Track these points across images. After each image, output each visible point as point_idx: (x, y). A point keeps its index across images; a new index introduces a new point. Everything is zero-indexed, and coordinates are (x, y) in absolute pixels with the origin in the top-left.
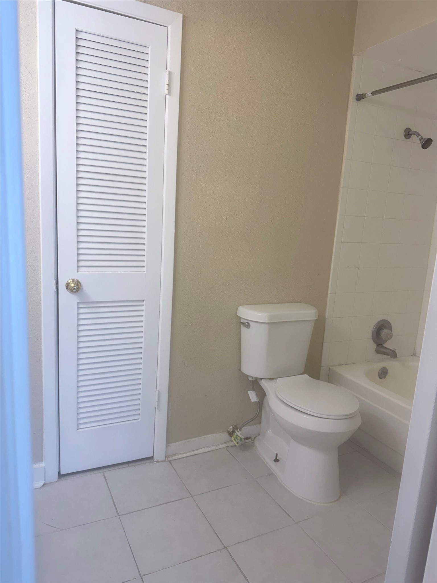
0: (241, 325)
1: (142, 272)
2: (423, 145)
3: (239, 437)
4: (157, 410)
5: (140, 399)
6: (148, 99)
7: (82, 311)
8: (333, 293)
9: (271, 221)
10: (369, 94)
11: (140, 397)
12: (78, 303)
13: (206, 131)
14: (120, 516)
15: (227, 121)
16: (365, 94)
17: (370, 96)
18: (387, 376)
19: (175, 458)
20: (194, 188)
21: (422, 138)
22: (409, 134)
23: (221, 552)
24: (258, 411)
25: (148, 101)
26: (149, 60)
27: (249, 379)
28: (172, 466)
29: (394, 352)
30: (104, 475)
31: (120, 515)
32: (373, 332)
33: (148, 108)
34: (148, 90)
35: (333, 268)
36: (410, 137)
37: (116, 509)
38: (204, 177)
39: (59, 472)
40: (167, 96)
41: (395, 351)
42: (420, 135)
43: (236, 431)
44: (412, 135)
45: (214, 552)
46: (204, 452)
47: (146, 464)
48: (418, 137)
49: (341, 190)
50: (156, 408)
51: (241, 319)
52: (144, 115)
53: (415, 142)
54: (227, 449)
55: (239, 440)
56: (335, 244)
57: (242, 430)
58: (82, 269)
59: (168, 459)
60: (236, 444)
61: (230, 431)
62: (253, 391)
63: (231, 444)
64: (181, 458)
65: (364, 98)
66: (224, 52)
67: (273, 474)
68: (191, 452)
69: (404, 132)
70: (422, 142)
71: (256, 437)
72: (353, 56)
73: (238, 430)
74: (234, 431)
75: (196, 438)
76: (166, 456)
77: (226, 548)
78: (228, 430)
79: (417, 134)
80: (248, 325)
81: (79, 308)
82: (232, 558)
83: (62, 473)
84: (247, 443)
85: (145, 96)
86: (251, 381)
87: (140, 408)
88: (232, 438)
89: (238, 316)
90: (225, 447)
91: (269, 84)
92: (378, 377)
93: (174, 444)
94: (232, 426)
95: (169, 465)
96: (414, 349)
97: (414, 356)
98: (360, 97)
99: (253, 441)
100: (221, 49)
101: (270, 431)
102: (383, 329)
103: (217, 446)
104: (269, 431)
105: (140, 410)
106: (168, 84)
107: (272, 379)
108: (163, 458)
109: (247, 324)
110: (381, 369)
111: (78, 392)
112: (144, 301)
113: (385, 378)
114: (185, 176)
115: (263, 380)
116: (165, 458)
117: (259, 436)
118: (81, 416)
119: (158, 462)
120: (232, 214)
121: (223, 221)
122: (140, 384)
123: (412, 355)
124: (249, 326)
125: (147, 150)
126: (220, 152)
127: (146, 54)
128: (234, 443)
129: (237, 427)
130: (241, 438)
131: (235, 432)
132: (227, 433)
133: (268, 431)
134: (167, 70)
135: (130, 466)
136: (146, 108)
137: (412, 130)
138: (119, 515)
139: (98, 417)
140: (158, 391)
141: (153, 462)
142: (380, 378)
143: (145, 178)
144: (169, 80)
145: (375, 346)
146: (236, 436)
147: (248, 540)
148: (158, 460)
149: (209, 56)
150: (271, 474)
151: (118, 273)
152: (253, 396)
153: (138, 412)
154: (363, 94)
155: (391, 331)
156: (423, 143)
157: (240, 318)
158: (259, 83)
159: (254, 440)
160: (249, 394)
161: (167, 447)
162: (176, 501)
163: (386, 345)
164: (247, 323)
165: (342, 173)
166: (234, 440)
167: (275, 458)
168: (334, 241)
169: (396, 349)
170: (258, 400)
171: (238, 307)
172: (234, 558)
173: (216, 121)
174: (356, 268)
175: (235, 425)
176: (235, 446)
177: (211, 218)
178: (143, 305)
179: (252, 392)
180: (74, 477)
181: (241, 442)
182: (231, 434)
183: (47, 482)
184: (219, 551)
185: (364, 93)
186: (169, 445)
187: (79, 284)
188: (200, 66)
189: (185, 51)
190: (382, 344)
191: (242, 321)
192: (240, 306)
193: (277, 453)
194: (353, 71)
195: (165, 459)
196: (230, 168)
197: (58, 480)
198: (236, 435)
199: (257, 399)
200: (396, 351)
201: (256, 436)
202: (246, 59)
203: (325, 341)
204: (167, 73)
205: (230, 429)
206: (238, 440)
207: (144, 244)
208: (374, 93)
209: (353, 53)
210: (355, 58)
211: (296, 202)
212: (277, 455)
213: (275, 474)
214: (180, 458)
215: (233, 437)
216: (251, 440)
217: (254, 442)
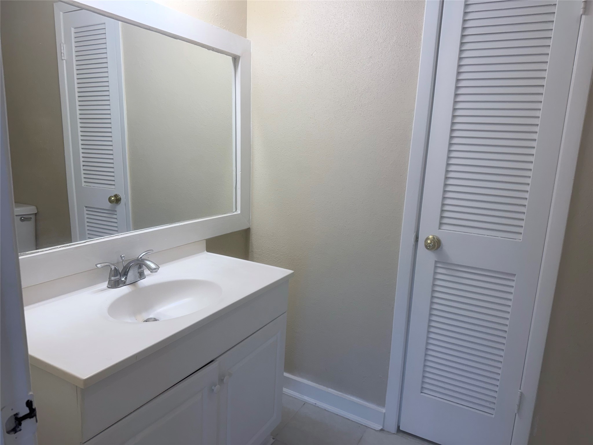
1: (518, 239)
5: (496, 392)
6: (553, 27)
7: (439, 270)
11: (497, 389)
12: (436, 261)
34: (554, 16)
39: (398, 426)
40: (583, 17)
52: (545, 48)
58: (444, 227)
81: (436, 267)
83: (401, 429)
85: (550, 24)
105: (496, 405)
112: (515, 275)
118: (427, 380)
122: (499, 374)
136: (550, 39)
139: (444, 389)
140: (521, 392)
143: (538, 125)
153: (492, 406)
178: (514, 280)
183: (385, 429)
187: (439, 243)
197: (396, 433)
207: (525, 206)
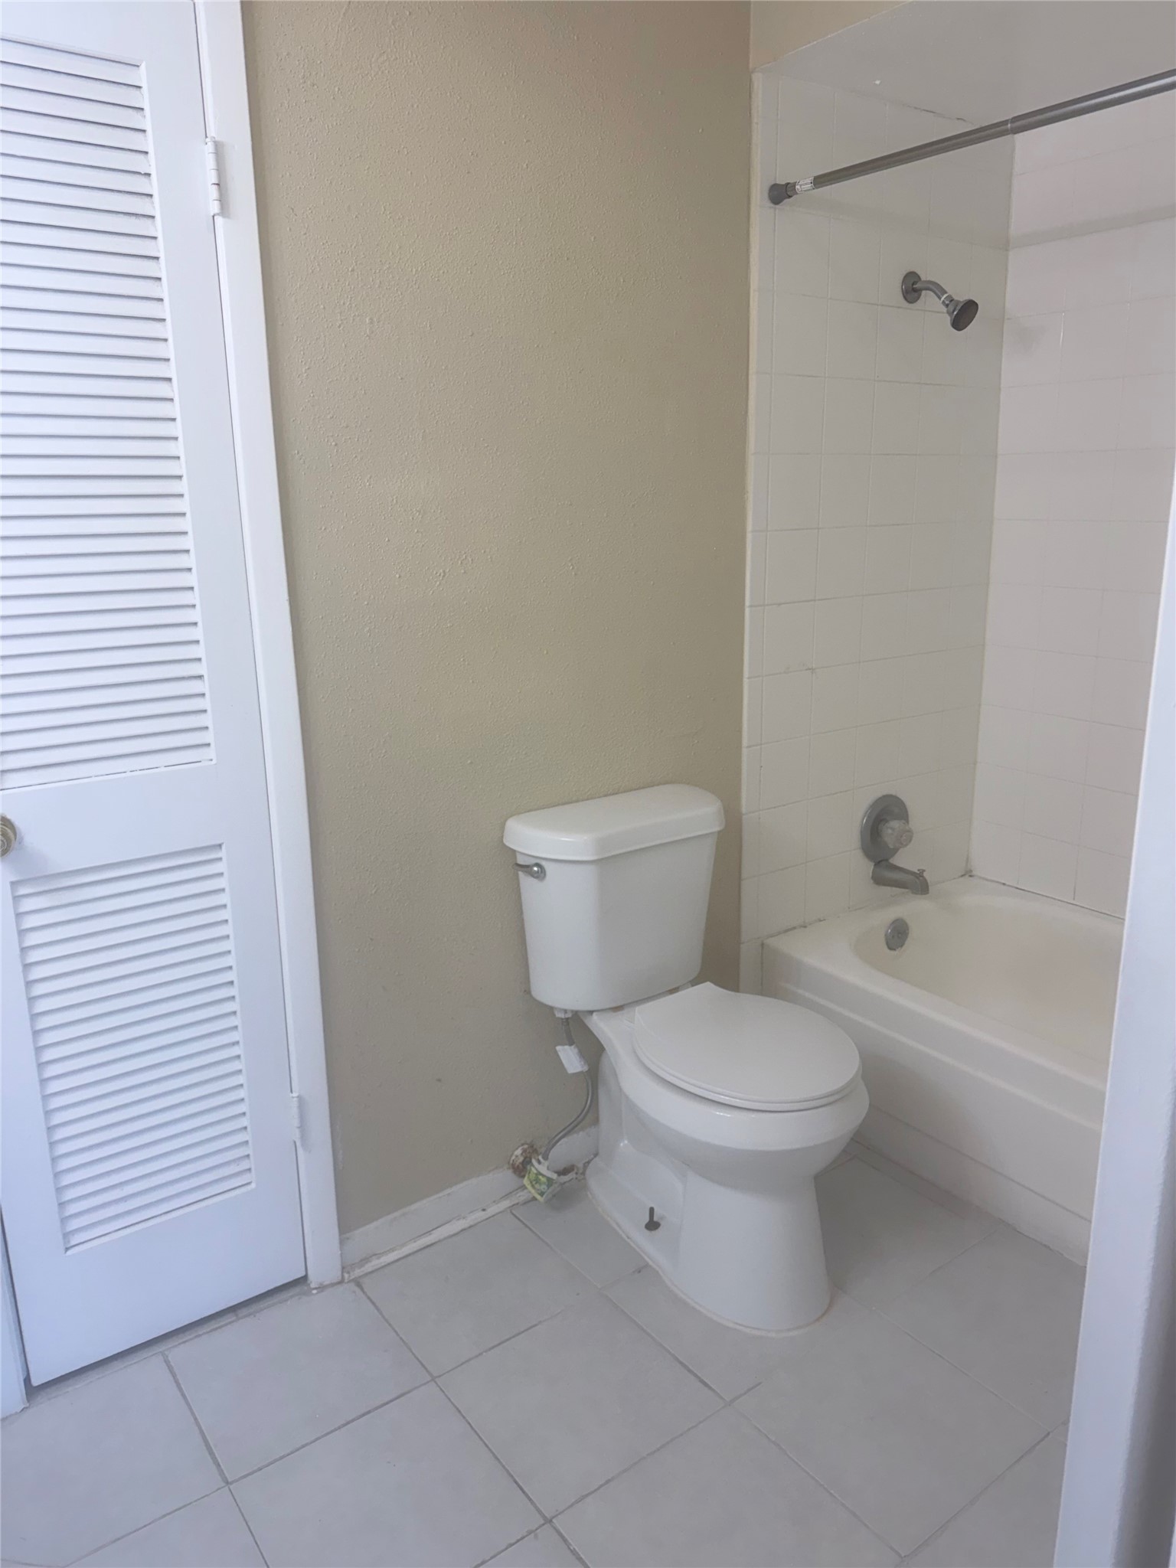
0: (520, 873)
1: (205, 760)
2: (954, 321)
3: (543, 1176)
4: (300, 1151)
5: (245, 1128)
6: (156, 230)
7: (28, 905)
8: (757, 745)
9: (573, 568)
10: (804, 185)
11: (244, 1122)
12: (13, 883)
13: (352, 319)
14: (231, 1487)
15: (412, 286)
16: (794, 185)
17: (809, 190)
18: (907, 942)
19: (370, 1270)
20: (335, 494)
21: (951, 301)
22: (915, 290)
23: (536, 1537)
24: (589, 1099)
25: (160, 238)
26: (146, 107)
27: (555, 1015)
28: (364, 1292)
29: (921, 878)
30: (167, 1362)
31: (231, 1483)
32: (861, 832)
33: (162, 260)
34: (153, 203)
35: (749, 678)
36: (918, 298)
37: (218, 1466)
38: (362, 459)
39: (27, 1380)
40: (219, 220)
41: (923, 876)
42: (946, 293)
43: (534, 1161)
44: (924, 292)
45: (518, 1541)
46: (452, 1233)
47: (289, 1302)
48: (940, 298)
49: (751, 460)
50: (298, 1144)
51: (518, 856)
52: (150, 283)
53: (933, 312)
54: (514, 1212)
55: (544, 1183)
56: (747, 611)
57: (550, 1157)
59: (352, 1273)
60: (538, 1197)
61: (517, 1163)
62: (571, 1044)
63: (522, 1196)
64: (389, 1264)
65: (790, 197)
66: (380, 73)
67: (647, 1265)
68: (415, 1242)
69: (900, 285)
70: (952, 311)
71: (589, 1162)
72: (752, 72)
73: (540, 1158)
74: (527, 1162)
75: (424, 1201)
76: (343, 1268)
77: (551, 1521)
78: (511, 1162)
79: (937, 289)
80: (538, 872)
81: (16, 899)
82: (569, 1548)
83: (36, 1381)
84: (567, 1184)
85: (149, 221)
86: (562, 1019)
87: (251, 1153)
88: (526, 1181)
89: (510, 849)
90: (510, 1207)
91: (525, 166)
92: (886, 946)
93: (361, 1230)
94: (519, 1147)
95: (354, 1292)
96: (968, 859)
97: (967, 876)
98: (780, 193)
99: (582, 1177)
100: (371, 65)
101: (626, 1142)
102: (887, 821)
103: (484, 1210)
104: (624, 1143)
105: (252, 1158)
106: (217, 182)
107: (617, 1009)
108: (334, 1274)
109: (536, 869)
110: (891, 925)
111: (52, 1145)
112: (220, 846)
113: (902, 946)
114: (302, 460)
115: (594, 1014)
116: (342, 1272)
117: (597, 1159)
118: (72, 1209)
119: (321, 1288)
120: (458, 560)
121: (436, 582)
122: (242, 1085)
123: (962, 876)
124: (542, 875)
125: (173, 391)
126: (402, 379)
127: (135, 89)
128: (530, 1192)
129: (535, 1147)
130: (549, 1180)
131: (530, 1162)
132: (509, 1168)
133: (622, 1145)
134: (206, 137)
135: (242, 1318)
136: (155, 261)
137: (923, 278)
138: (227, 1483)
139: (126, 1201)
140: (298, 1097)
141: (308, 1293)
142: (890, 948)
143: (180, 477)
144: (217, 170)
145: (868, 867)
146: (536, 1174)
147: (608, 1482)
148: (321, 1284)
149: (337, 89)
150: (643, 1269)
151: (129, 774)
152: (571, 1059)
153: (245, 1165)
154: (788, 184)
155: (908, 822)
156: (955, 313)
157: (514, 852)
158: (493, 165)
159: (583, 1173)
160: (559, 1053)
161: (342, 1242)
162: (391, 1401)
163: (898, 860)
164: (537, 865)
165: (749, 414)
166: (529, 1187)
167: (647, 1219)
168: (744, 604)
169: (924, 871)
170: (586, 1068)
171: (506, 820)
172: (577, 1549)
173: (379, 287)
174: (807, 670)
175: (528, 1142)
176: (534, 1199)
177: (398, 576)
178: (220, 859)
179: (567, 1047)
180: (77, 1387)
181: (550, 1190)
182: (521, 1170)
184: (533, 1535)
185: (792, 182)
186: (348, 1235)
187: (9, 831)
188: (311, 119)
189: (257, 76)
190: (887, 860)
191: (521, 861)
192: (511, 816)
193: (652, 1205)
194: (755, 120)
195: (343, 1276)
196: (436, 423)
197: (28, 1405)
198: (535, 1172)
199: (583, 1067)
200: (925, 874)
201: (587, 1160)
202: (448, 94)
203: (744, 875)
204: (210, 147)
205: (517, 1156)
206: (540, 1184)
207: (200, 677)
208: (820, 181)
209: (751, 66)
210: (758, 80)
211: (633, 506)
212: (652, 1210)
213: (654, 1266)
214: (383, 1264)
215: (526, 1178)
216: (577, 1173)
217: (584, 1179)
